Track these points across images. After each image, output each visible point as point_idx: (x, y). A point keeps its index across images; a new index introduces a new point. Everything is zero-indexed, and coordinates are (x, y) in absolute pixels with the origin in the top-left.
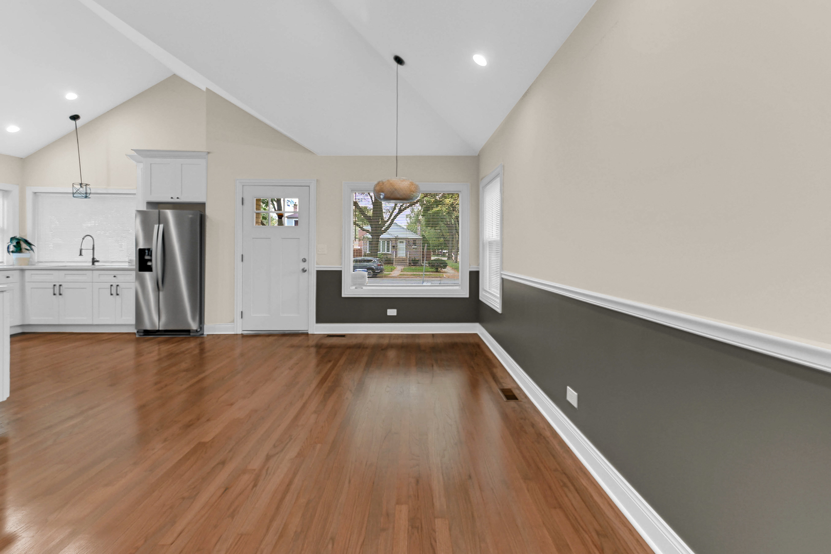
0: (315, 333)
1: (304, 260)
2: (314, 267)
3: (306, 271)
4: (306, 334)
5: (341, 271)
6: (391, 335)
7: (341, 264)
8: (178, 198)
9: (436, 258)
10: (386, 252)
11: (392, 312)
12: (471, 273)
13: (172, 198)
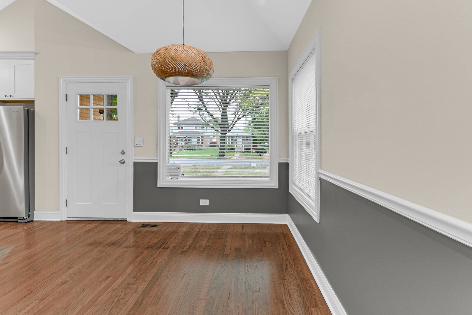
0: (133, 221)
1: (123, 153)
2: (132, 158)
3: (124, 162)
4: (123, 222)
5: (157, 163)
6: (203, 224)
7: (157, 156)
8: (11, 96)
9: (261, 147)
10: (230, 144)
11: (205, 202)
12: (280, 164)
13: (6, 96)
